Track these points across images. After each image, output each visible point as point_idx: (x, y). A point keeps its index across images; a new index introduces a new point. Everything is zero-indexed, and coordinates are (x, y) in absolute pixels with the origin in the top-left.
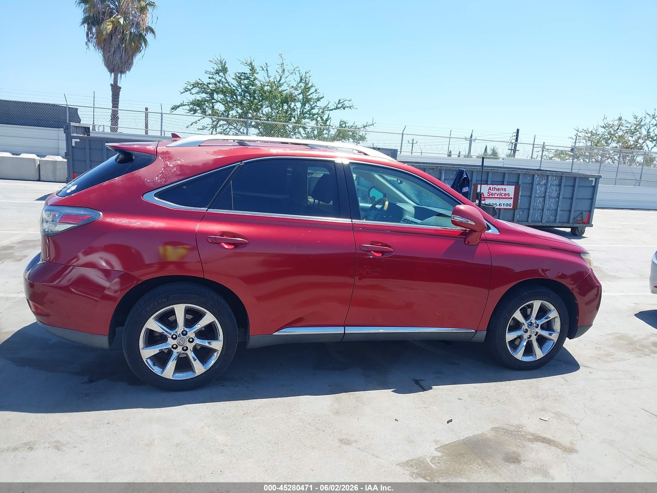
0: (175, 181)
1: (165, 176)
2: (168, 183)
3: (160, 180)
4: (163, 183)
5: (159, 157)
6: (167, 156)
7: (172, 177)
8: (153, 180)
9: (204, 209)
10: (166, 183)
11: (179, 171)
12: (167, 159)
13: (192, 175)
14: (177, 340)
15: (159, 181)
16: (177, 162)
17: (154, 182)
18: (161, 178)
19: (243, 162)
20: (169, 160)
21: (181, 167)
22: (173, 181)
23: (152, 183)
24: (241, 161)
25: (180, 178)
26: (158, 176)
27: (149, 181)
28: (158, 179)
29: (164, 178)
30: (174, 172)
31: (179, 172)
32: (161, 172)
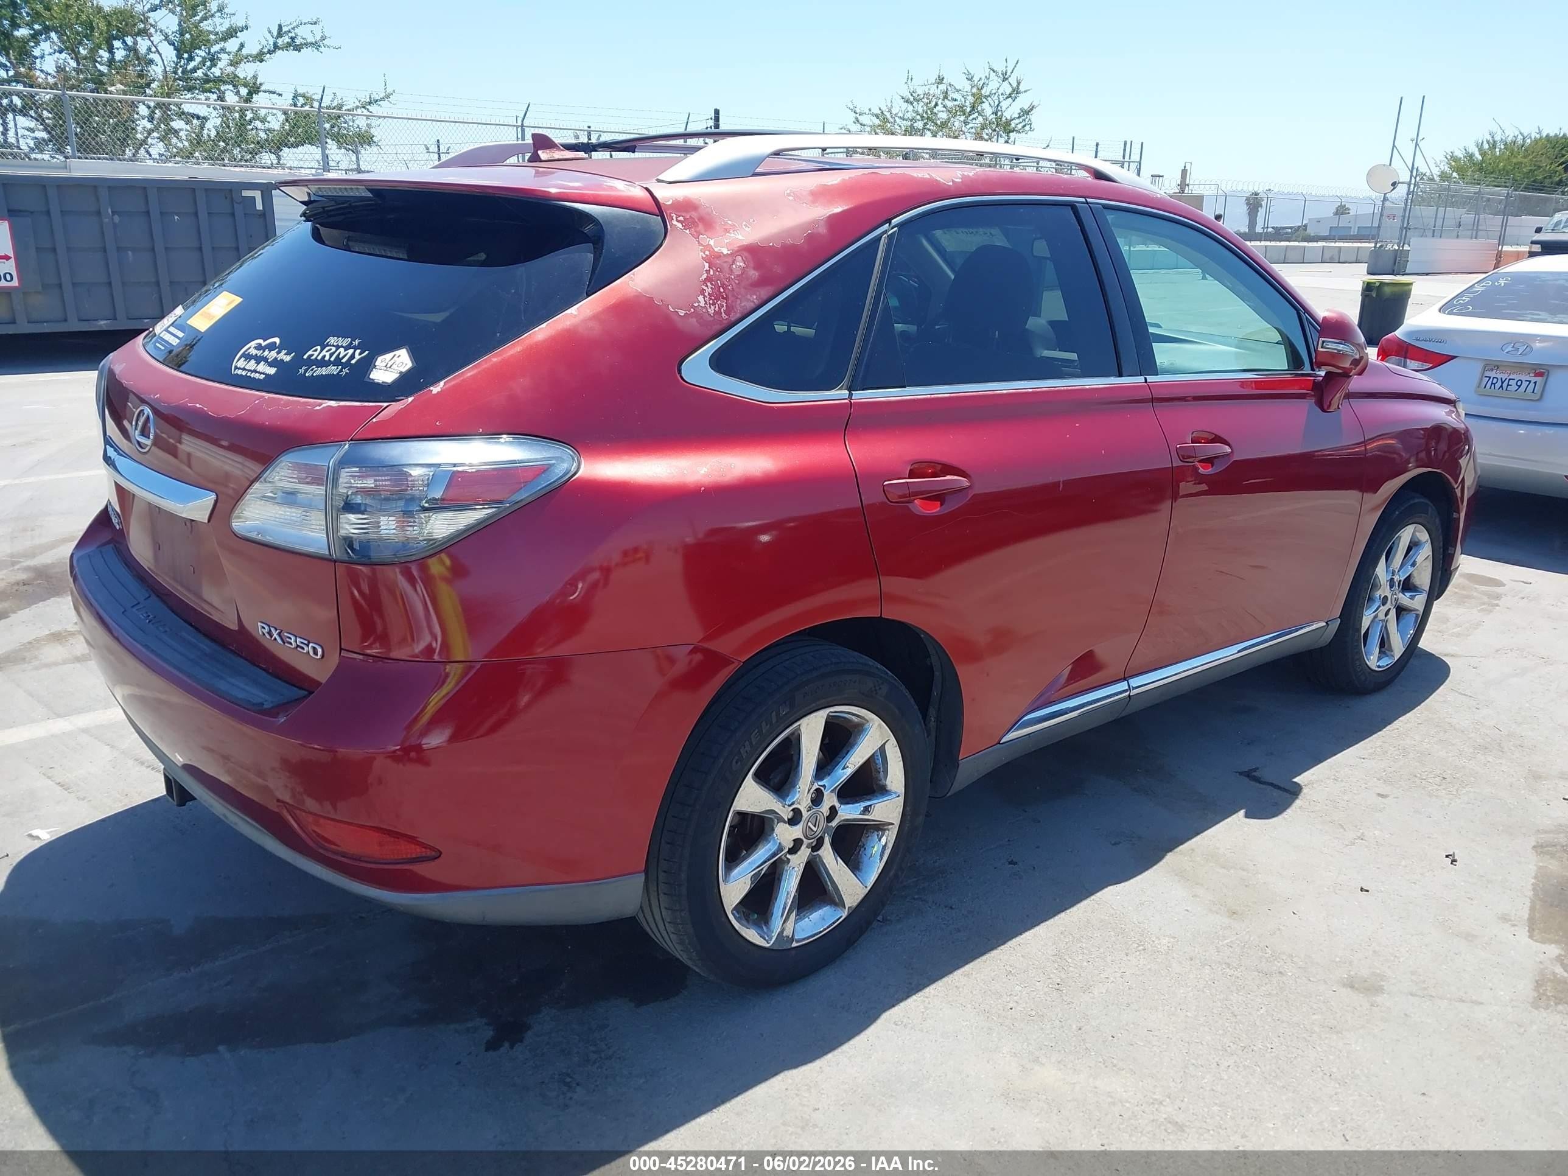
0: (752, 305)
1: (722, 290)
2: (738, 315)
3: (712, 307)
4: (723, 315)
5: (675, 222)
6: (694, 214)
7: (743, 291)
8: (693, 306)
9: (838, 395)
10: (733, 318)
11: (754, 269)
12: (701, 227)
13: (790, 281)
14: (802, 823)
15: (711, 311)
16: (732, 235)
17: (697, 314)
18: (716, 297)
19: (894, 221)
20: (706, 231)
21: (753, 252)
22: (750, 305)
23: (694, 320)
24: (889, 221)
25: (764, 293)
26: (702, 292)
27: (682, 313)
28: (706, 303)
29: (723, 298)
30: (742, 274)
31: (754, 274)
32: (705, 276)
